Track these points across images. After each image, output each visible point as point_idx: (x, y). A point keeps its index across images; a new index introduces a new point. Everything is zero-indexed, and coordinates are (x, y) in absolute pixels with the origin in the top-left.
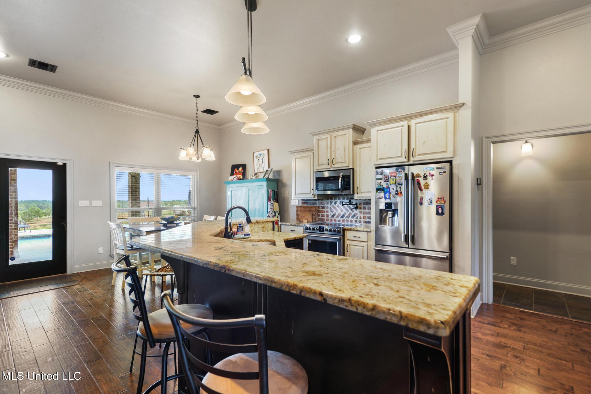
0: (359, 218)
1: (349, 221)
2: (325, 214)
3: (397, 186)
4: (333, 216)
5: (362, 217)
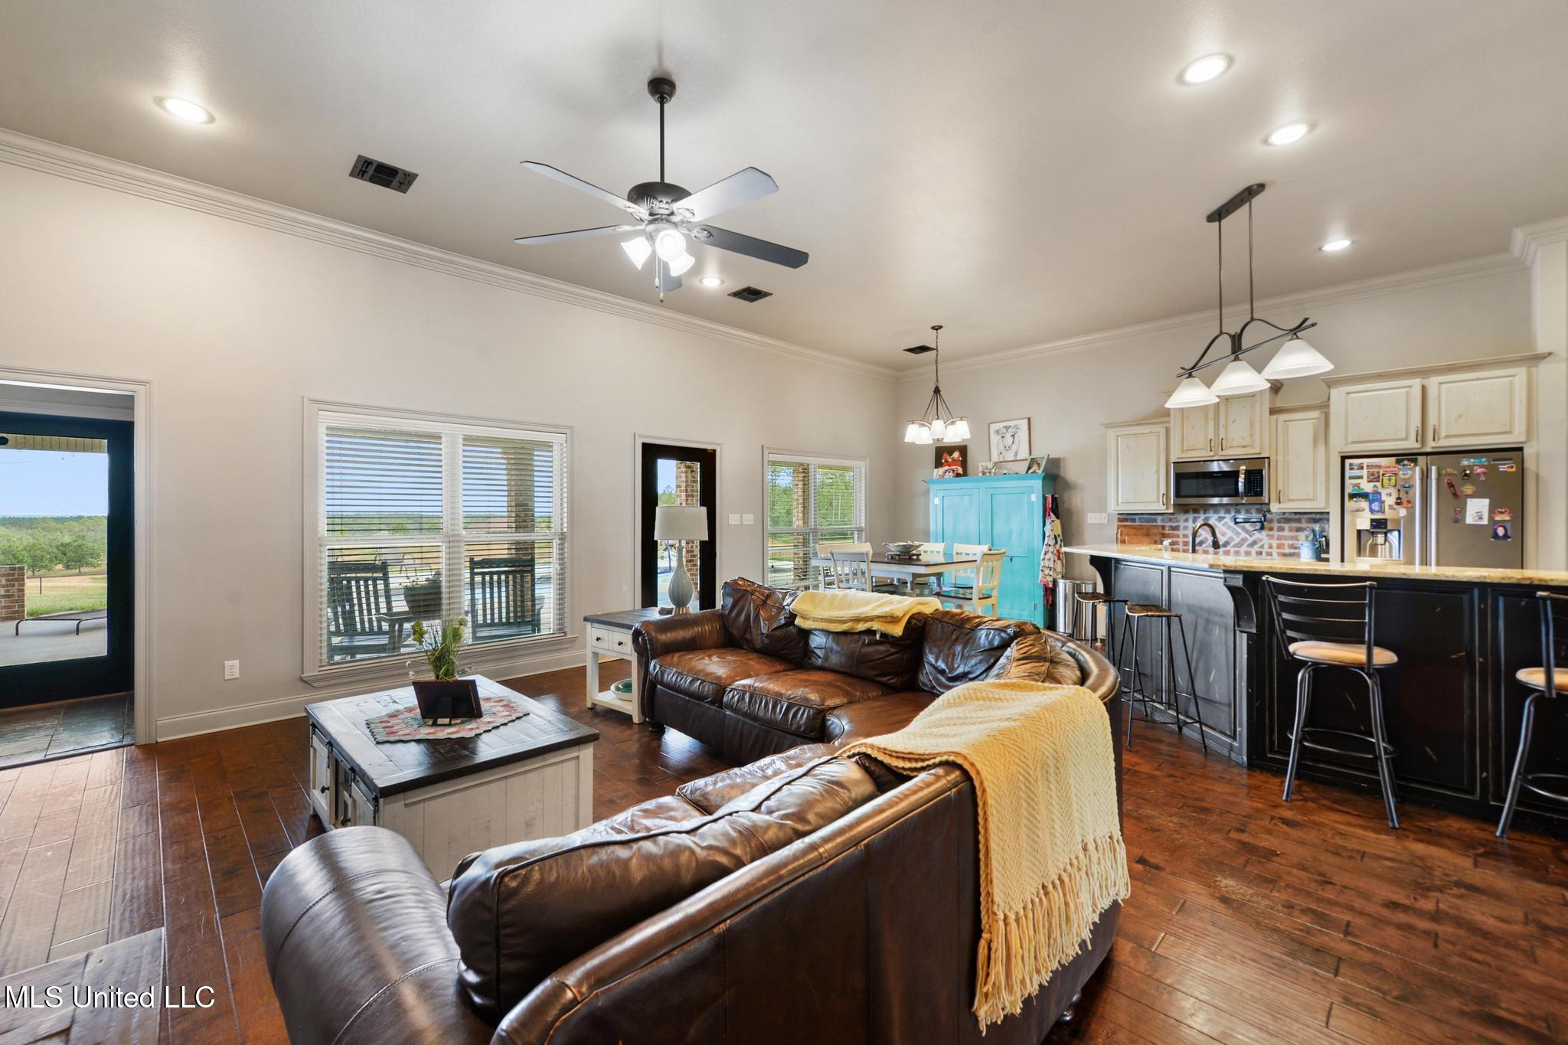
0: (1266, 546)
3: (1399, 490)
5: (1275, 545)
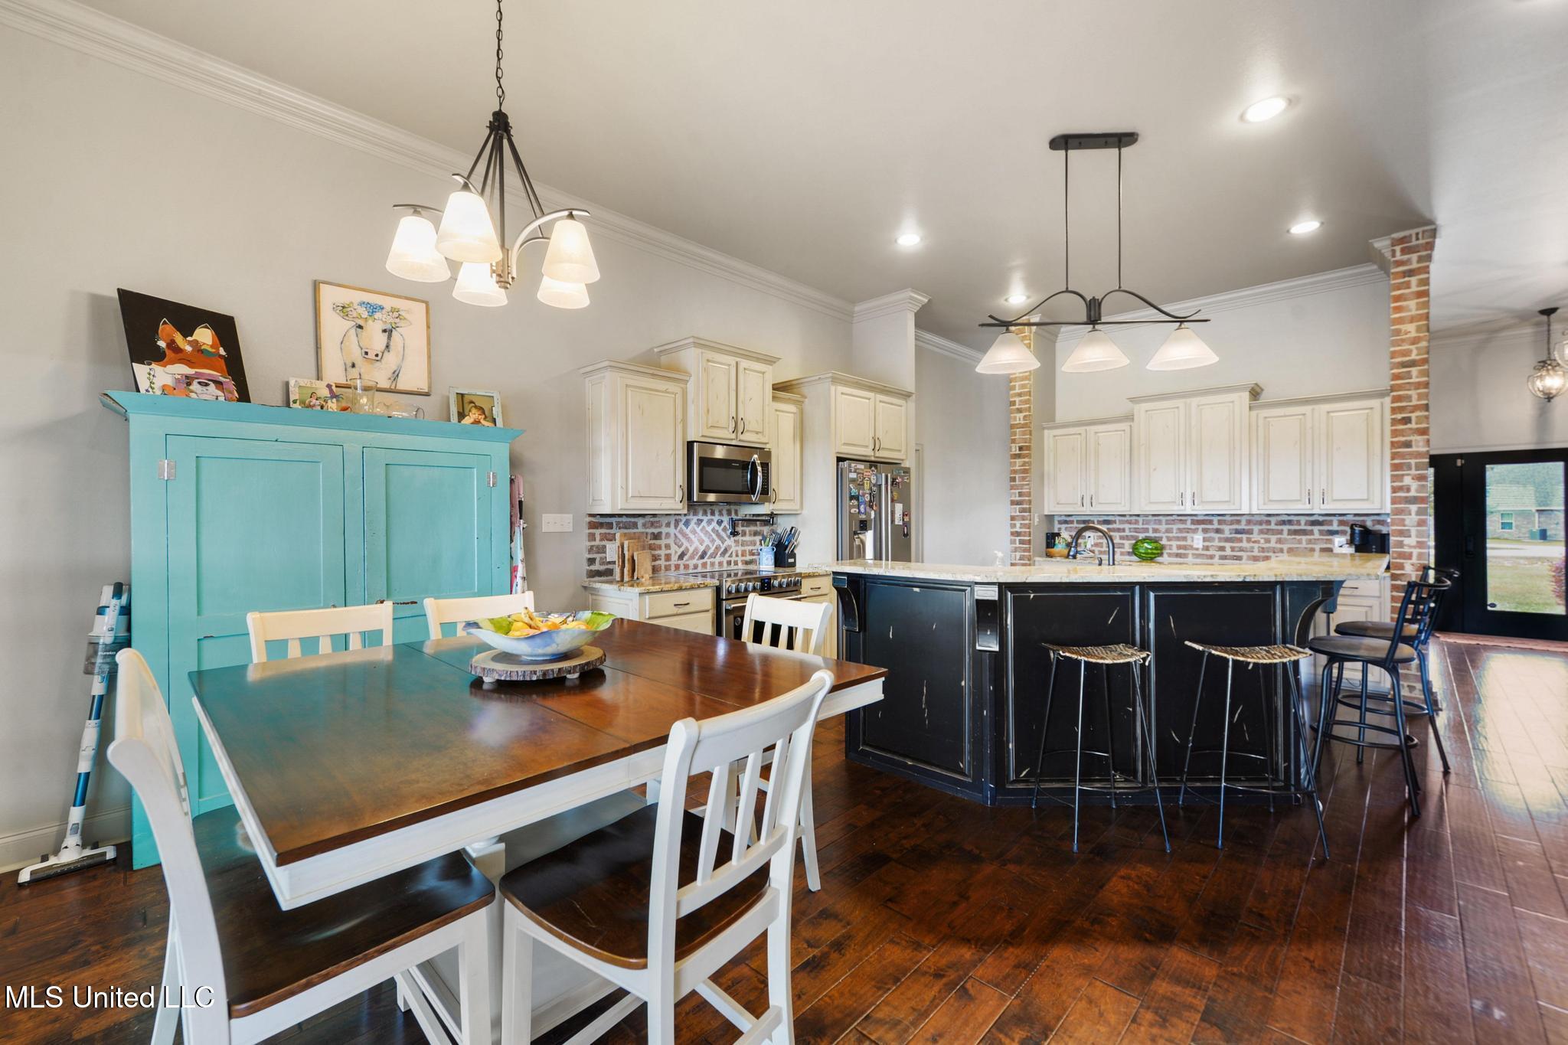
1: (717, 563)
2: (662, 552)
4: (681, 557)
5: (740, 553)
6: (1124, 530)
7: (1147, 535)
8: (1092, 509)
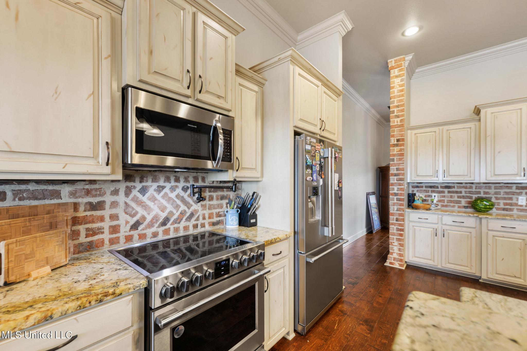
0: (201, 218)
1: (182, 228)
2: (106, 225)
3: (320, 164)
4: (135, 226)
5: (207, 216)
6: (461, 192)
7: (479, 195)
8: (444, 179)
